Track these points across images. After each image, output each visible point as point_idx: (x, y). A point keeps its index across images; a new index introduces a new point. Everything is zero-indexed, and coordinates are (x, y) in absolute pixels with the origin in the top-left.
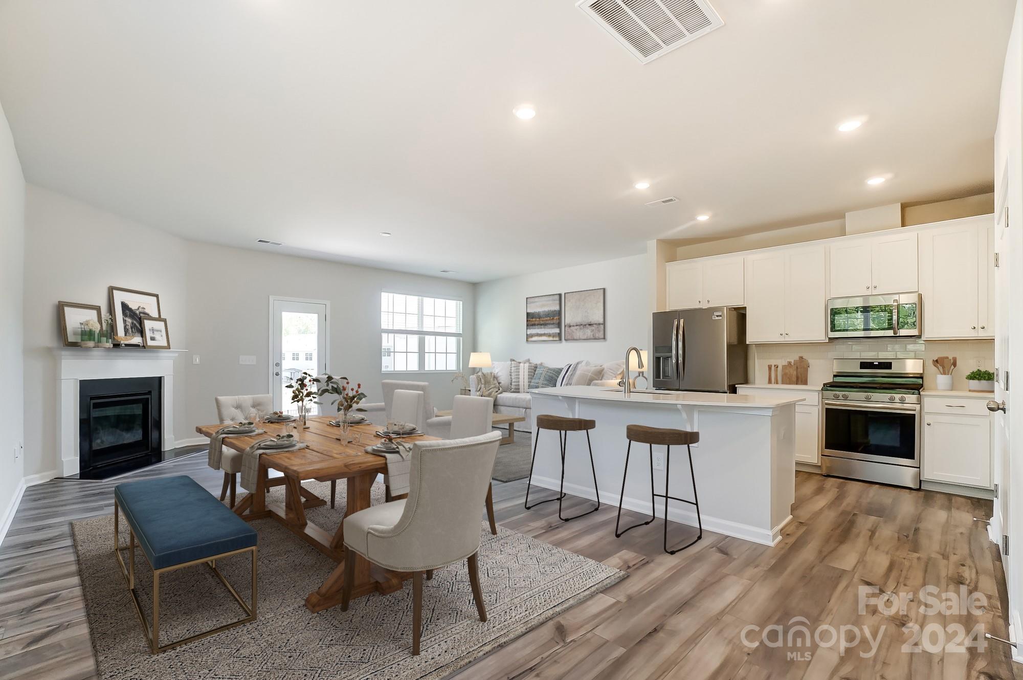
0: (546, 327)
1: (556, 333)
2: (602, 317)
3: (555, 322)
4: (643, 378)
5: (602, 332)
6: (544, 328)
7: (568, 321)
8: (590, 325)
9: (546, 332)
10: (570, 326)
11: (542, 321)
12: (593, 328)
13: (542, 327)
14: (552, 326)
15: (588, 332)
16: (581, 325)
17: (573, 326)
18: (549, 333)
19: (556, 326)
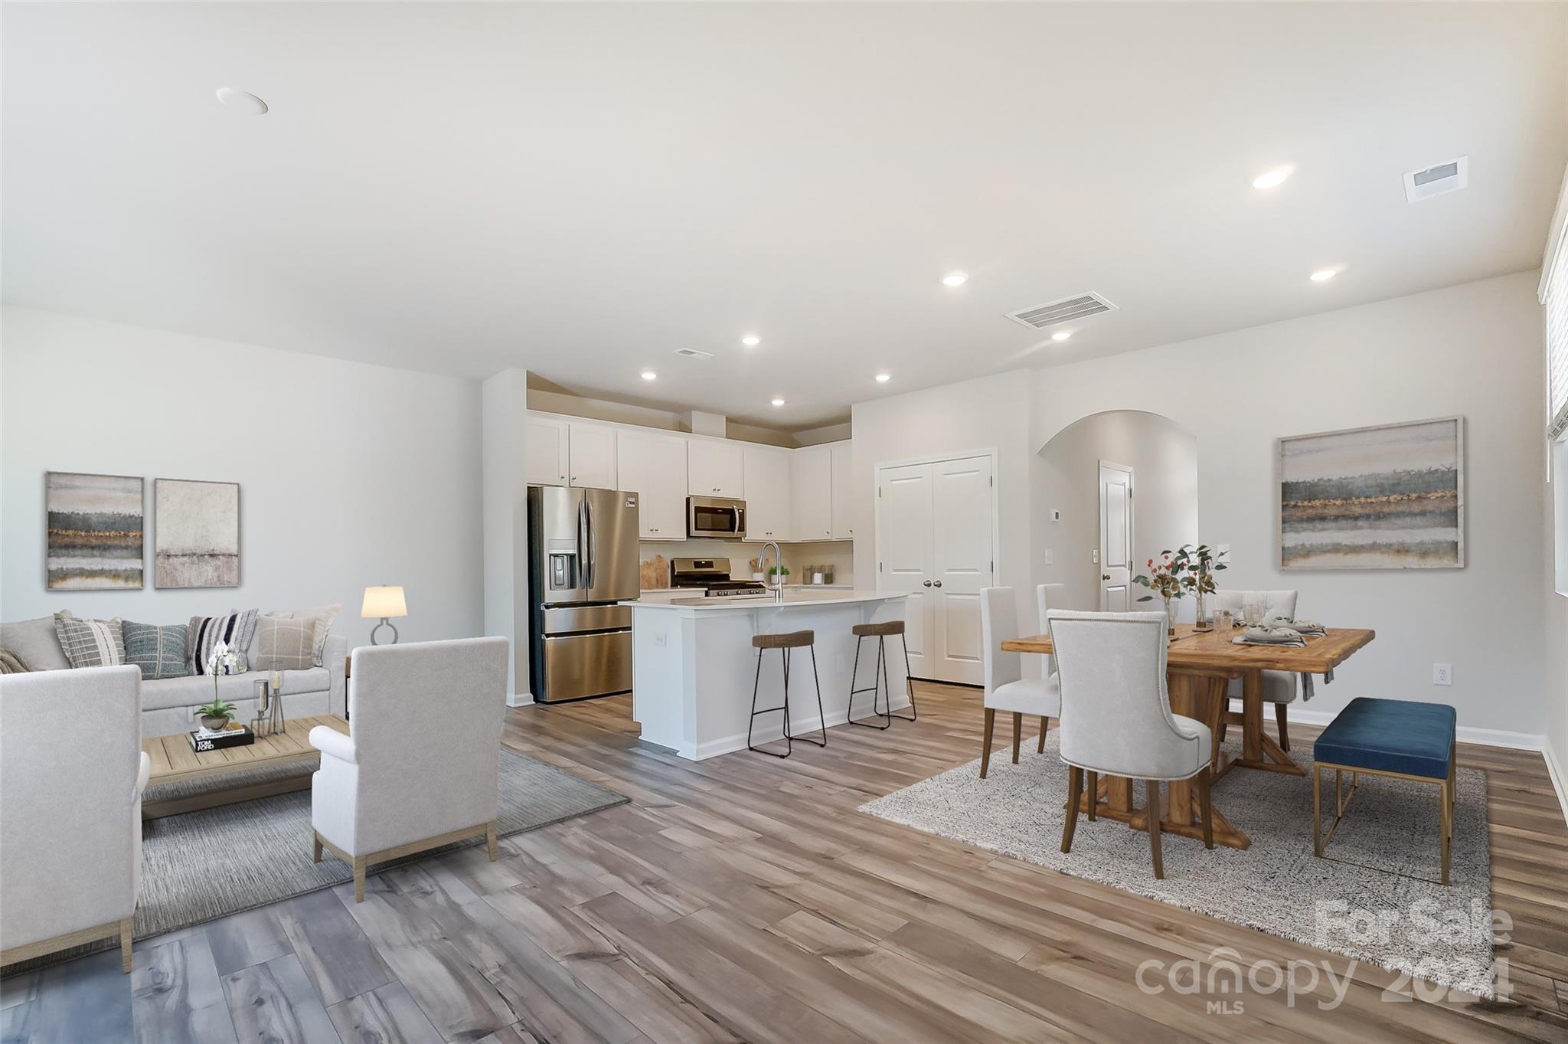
0: (107, 553)
1: (132, 570)
2: (235, 540)
3: (130, 544)
4: (387, 626)
5: (235, 572)
6: (102, 556)
7: (163, 544)
8: (212, 555)
9: (106, 567)
10: (169, 556)
11: (96, 537)
12: (218, 563)
13: (95, 552)
14: (125, 553)
15: (209, 570)
16: (195, 554)
17: (176, 556)
18: (116, 570)
19: (134, 552)
